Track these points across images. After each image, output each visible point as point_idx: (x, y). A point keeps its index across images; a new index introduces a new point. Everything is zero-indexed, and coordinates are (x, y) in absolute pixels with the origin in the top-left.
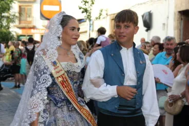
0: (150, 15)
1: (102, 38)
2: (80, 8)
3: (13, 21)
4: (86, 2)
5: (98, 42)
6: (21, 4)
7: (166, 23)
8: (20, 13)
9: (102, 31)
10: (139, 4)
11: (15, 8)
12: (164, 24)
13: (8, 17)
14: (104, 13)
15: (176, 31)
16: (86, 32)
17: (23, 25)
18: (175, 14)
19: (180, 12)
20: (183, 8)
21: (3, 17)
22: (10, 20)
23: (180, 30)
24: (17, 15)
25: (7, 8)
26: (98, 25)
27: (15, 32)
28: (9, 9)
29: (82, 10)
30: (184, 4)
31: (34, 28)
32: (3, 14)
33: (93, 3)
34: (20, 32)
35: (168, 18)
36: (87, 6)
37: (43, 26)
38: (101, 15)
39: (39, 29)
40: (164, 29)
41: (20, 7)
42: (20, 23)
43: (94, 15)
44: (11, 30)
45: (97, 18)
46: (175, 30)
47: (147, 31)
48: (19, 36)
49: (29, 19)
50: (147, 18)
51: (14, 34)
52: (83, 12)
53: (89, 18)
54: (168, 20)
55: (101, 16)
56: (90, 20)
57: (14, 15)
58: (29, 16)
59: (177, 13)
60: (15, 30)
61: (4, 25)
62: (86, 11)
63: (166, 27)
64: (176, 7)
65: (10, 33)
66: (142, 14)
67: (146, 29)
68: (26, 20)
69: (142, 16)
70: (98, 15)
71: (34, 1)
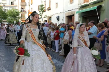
0: (59, 17)
1: (46, 23)
3: (20, 19)
5: (45, 24)
8: (22, 16)
9: (46, 21)
10: (55, 14)
11: (20, 15)
12: (62, 19)
14: (46, 16)
17: (22, 19)
20: (67, 15)
21: (17, 17)
22: (19, 18)
23: (67, 21)
25: (18, 15)
26: (44, 19)
33: (43, 13)
34: (22, 21)
35: (64, 18)
40: (62, 21)
41: (22, 14)
43: (43, 16)
44: (19, 21)
48: (21, 23)
53: (42, 17)
56: (42, 18)
58: (24, 17)
60: (20, 21)
61: (17, 19)
62: (41, 15)
67: (57, 21)
68: (23, 18)
69: (57, 17)
70: (44, 17)
71: (26, 13)
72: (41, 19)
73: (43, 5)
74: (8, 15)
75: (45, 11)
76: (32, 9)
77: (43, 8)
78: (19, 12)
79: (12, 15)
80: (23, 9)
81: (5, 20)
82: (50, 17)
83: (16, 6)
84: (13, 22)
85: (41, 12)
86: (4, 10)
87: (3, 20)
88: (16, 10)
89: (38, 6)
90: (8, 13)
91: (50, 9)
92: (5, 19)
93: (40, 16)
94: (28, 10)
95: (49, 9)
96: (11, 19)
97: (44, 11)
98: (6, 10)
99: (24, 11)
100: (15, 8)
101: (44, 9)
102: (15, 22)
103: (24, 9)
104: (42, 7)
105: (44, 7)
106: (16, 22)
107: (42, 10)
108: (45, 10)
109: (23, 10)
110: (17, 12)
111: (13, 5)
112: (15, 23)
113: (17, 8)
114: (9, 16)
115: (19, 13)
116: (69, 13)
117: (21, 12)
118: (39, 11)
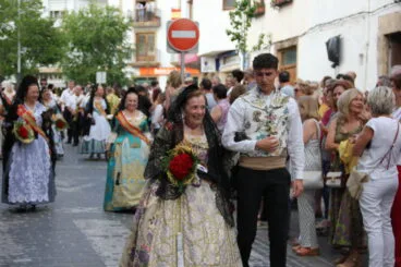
0: (338, 41)
2: (229, 33)
3: (128, 57)
4: (238, 24)
6: (142, 31)
7: (364, 52)
8: (138, 45)
10: (320, 25)
11: (130, 39)
12: (361, 56)
13: (120, 51)
14: (266, 41)
15: (381, 66)
17: (142, 63)
18: (379, 39)
19: (387, 36)
24: (133, 47)
25: (118, 38)
27: (132, 73)
28: (121, 40)
29: (231, 36)
30: (393, 23)
31: (157, 66)
33: (249, 25)
34: (138, 73)
35: (368, 45)
36: (240, 30)
37: (172, 63)
38: (261, 42)
39: (165, 68)
40: (361, 63)
41: (137, 34)
42: (138, 60)
43: (251, 42)
44: (123, 70)
45: (255, 49)
46: (379, 62)
47: (334, 66)
48: (136, 79)
49: (150, 53)
50: (334, 47)
51: (129, 76)
53: (243, 47)
54: (367, 49)
55: (262, 46)
56: (244, 52)
57: (129, 48)
58: (152, 49)
59: (382, 38)
61: (115, 62)
62: (238, 37)
63: (364, 59)
64: (380, 28)
65: (123, 75)
66: (326, 40)
67: (332, 63)
68: (146, 55)
69: (327, 44)
70: (256, 43)
71: (159, 26)
72: (241, 55)
75: (261, 14)
76: (191, 2)
78: (126, 21)
79: (90, 36)
81: (51, 69)
82: (286, 45)
84: (93, 78)
85: (237, 18)
86: (45, 15)
87: (43, 69)
88: (109, 10)
90: (66, 28)
91: (290, 1)
92: (51, 61)
93: (236, 42)
94: (174, 11)
95: (284, 1)
96: (85, 62)
97: (256, 13)
98: (56, 12)
102: (101, 78)
106: (109, 76)
107: (244, 5)
108: (262, 5)
110: (113, 24)
112: (104, 81)
114: (70, 45)
115: (125, 28)
117: (135, 23)
118: (227, 12)
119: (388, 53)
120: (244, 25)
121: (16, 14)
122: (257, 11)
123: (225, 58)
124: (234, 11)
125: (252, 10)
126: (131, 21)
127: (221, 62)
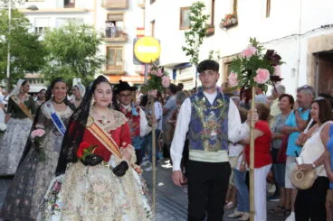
2: (184, 49)
3: (100, 67)
4: (192, 41)
6: (109, 45)
7: (296, 67)
8: (108, 57)
12: (294, 70)
13: (92, 62)
14: (215, 56)
15: (310, 79)
16: (191, 79)
17: (111, 71)
18: (308, 56)
19: (314, 54)
21: (87, 61)
23: (315, 77)
24: (104, 58)
25: (92, 51)
28: (94, 53)
29: (186, 51)
30: (320, 44)
31: (124, 74)
32: (87, 58)
33: (201, 43)
35: (299, 61)
36: (194, 47)
37: (137, 72)
38: (210, 57)
39: (131, 76)
40: (293, 76)
41: (108, 48)
42: (107, 69)
43: (203, 56)
46: (308, 76)
49: (118, 64)
52: (187, 54)
53: (195, 60)
54: (298, 65)
56: (197, 64)
57: (100, 60)
59: (311, 55)
61: (88, 71)
62: (191, 52)
63: (296, 73)
64: (309, 47)
68: (115, 65)
71: (126, 41)
72: (194, 66)
73: (201, 6)
74: (47, 54)
75: (211, 34)
76: (153, 22)
77: (204, 17)
78: (98, 37)
79: (66, 49)
80: (114, 22)
81: (35, 75)
83: (87, 11)
84: (70, 83)
86: (31, 31)
87: (29, 75)
88: (84, 27)
89: (182, 10)
91: (236, 24)
92: (33, 69)
93: (190, 56)
94: (138, 29)
95: (231, 23)
96: (62, 72)
97: (206, 33)
98: (41, 28)
99: (118, 33)
100: (82, 20)
101: (208, 21)
103: (118, 24)
104: (197, 14)
105: (206, 11)
107: (198, 26)
108: (212, 26)
109: (113, 31)
110: (87, 40)
111: (73, 5)
113: (88, 20)
114: (52, 56)
115: (98, 42)
116: (326, 39)
117: (106, 39)
118: (183, 32)
119: (315, 68)
120: (197, 42)
121: (7, 30)
122: (207, 31)
123: (181, 69)
124: (189, 31)
125: (203, 31)
126: (103, 36)
127: (178, 72)
